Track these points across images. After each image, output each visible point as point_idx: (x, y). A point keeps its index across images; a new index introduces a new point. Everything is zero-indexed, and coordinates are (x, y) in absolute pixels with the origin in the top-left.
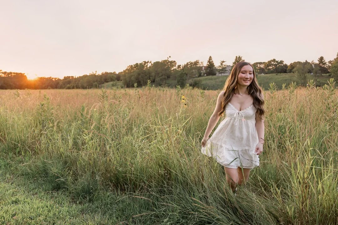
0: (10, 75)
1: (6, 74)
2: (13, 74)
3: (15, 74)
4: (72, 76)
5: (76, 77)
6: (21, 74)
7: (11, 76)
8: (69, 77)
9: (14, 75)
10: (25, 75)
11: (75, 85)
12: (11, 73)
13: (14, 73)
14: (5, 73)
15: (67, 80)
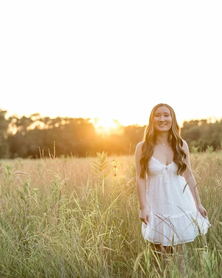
0: (57, 125)
1: (49, 122)
2: (63, 122)
3: (68, 122)
4: (204, 119)
5: (213, 122)
6: (81, 119)
7: (60, 126)
8: (197, 122)
9: (66, 125)
10: (90, 122)
11: (211, 142)
12: (59, 120)
13: (66, 119)
14: (46, 120)
15: (191, 130)
